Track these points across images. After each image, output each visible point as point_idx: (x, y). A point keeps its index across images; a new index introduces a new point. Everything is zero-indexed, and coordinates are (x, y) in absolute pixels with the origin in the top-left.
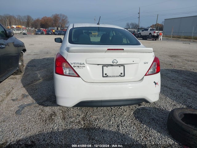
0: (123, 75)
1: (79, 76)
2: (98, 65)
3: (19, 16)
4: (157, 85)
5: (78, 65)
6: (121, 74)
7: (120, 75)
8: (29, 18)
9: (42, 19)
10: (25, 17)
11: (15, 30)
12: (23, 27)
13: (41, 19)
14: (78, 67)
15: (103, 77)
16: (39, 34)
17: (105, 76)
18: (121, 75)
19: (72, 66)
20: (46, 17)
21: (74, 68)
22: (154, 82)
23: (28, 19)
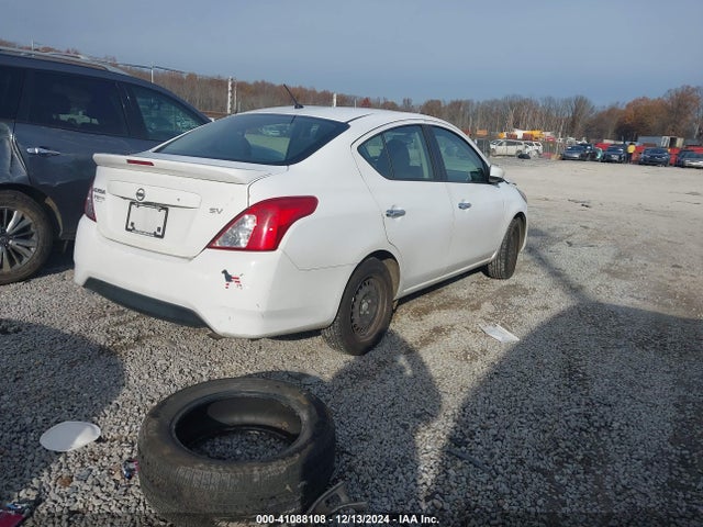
3: (550, 100)
4: (233, 284)
5: (98, 194)
6: (159, 229)
7: (154, 233)
8: (580, 104)
9: (628, 106)
10: (567, 102)
11: (501, 145)
12: (548, 134)
13: (624, 108)
16: (574, 159)
17: (130, 228)
18: (158, 233)
19: (93, 194)
20: (644, 99)
21: (94, 200)
22: (225, 272)
23: (577, 109)
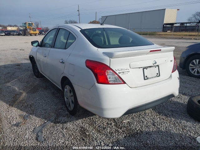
0: (158, 75)
1: (124, 83)
2: (140, 68)
5: (123, 71)
7: (157, 76)
14: (123, 72)
15: (145, 79)
19: (117, 72)
21: (120, 75)
22: (178, 78)
